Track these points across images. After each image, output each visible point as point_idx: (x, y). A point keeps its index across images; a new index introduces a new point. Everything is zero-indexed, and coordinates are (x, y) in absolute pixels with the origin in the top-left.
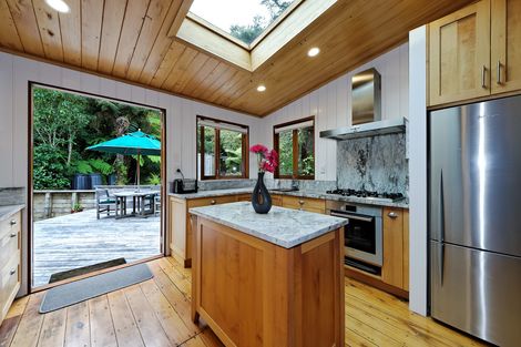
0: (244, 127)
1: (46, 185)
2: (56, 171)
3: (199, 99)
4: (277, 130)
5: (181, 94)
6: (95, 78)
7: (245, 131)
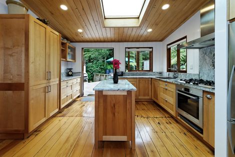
0: (150, 48)
1: (100, 72)
2: (102, 68)
3: (125, 41)
4: (169, 47)
5: (119, 41)
6: (94, 43)
7: (151, 50)
